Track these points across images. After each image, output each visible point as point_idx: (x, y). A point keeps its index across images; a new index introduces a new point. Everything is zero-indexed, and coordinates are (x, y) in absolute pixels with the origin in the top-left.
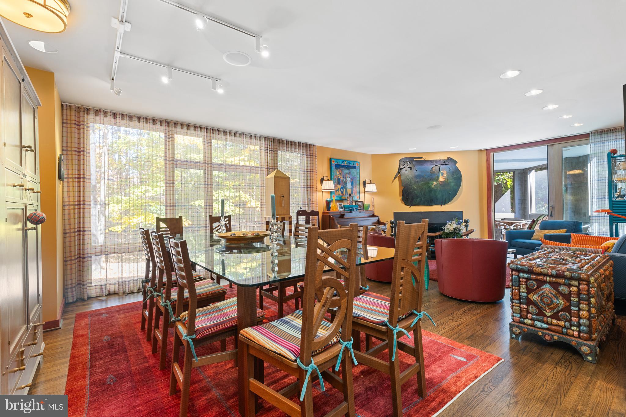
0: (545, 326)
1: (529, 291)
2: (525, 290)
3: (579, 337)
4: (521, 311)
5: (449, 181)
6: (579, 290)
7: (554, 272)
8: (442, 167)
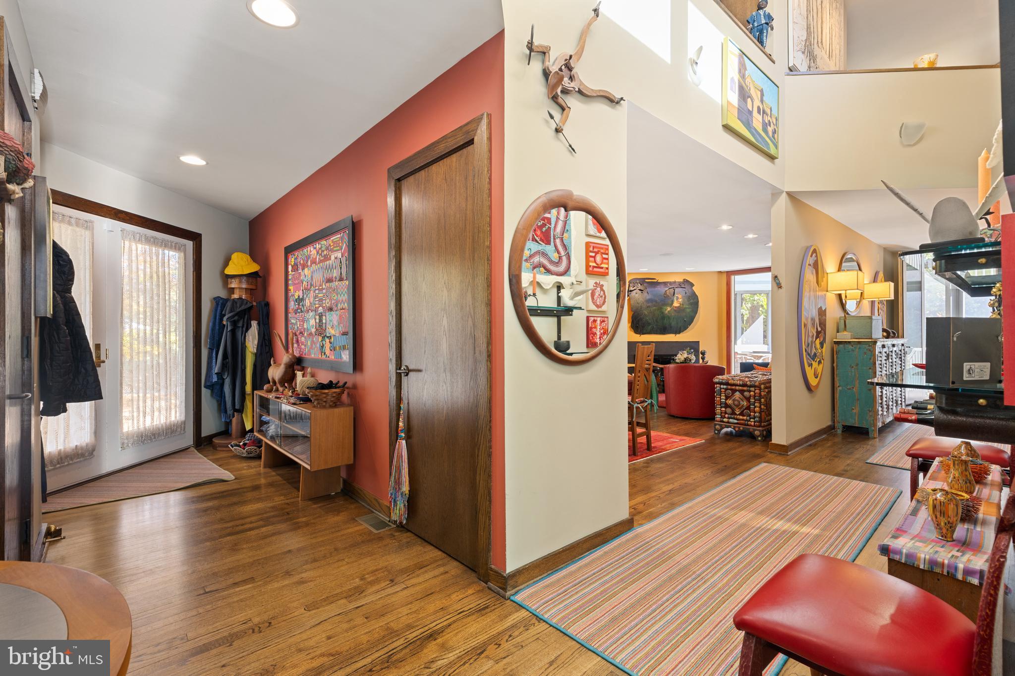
0: (736, 421)
1: (727, 398)
2: (724, 398)
3: (754, 426)
4: (721, 413)
5: (684, 306)
6: (755, 394)
7: (741, 383)
8: (676, 290)
